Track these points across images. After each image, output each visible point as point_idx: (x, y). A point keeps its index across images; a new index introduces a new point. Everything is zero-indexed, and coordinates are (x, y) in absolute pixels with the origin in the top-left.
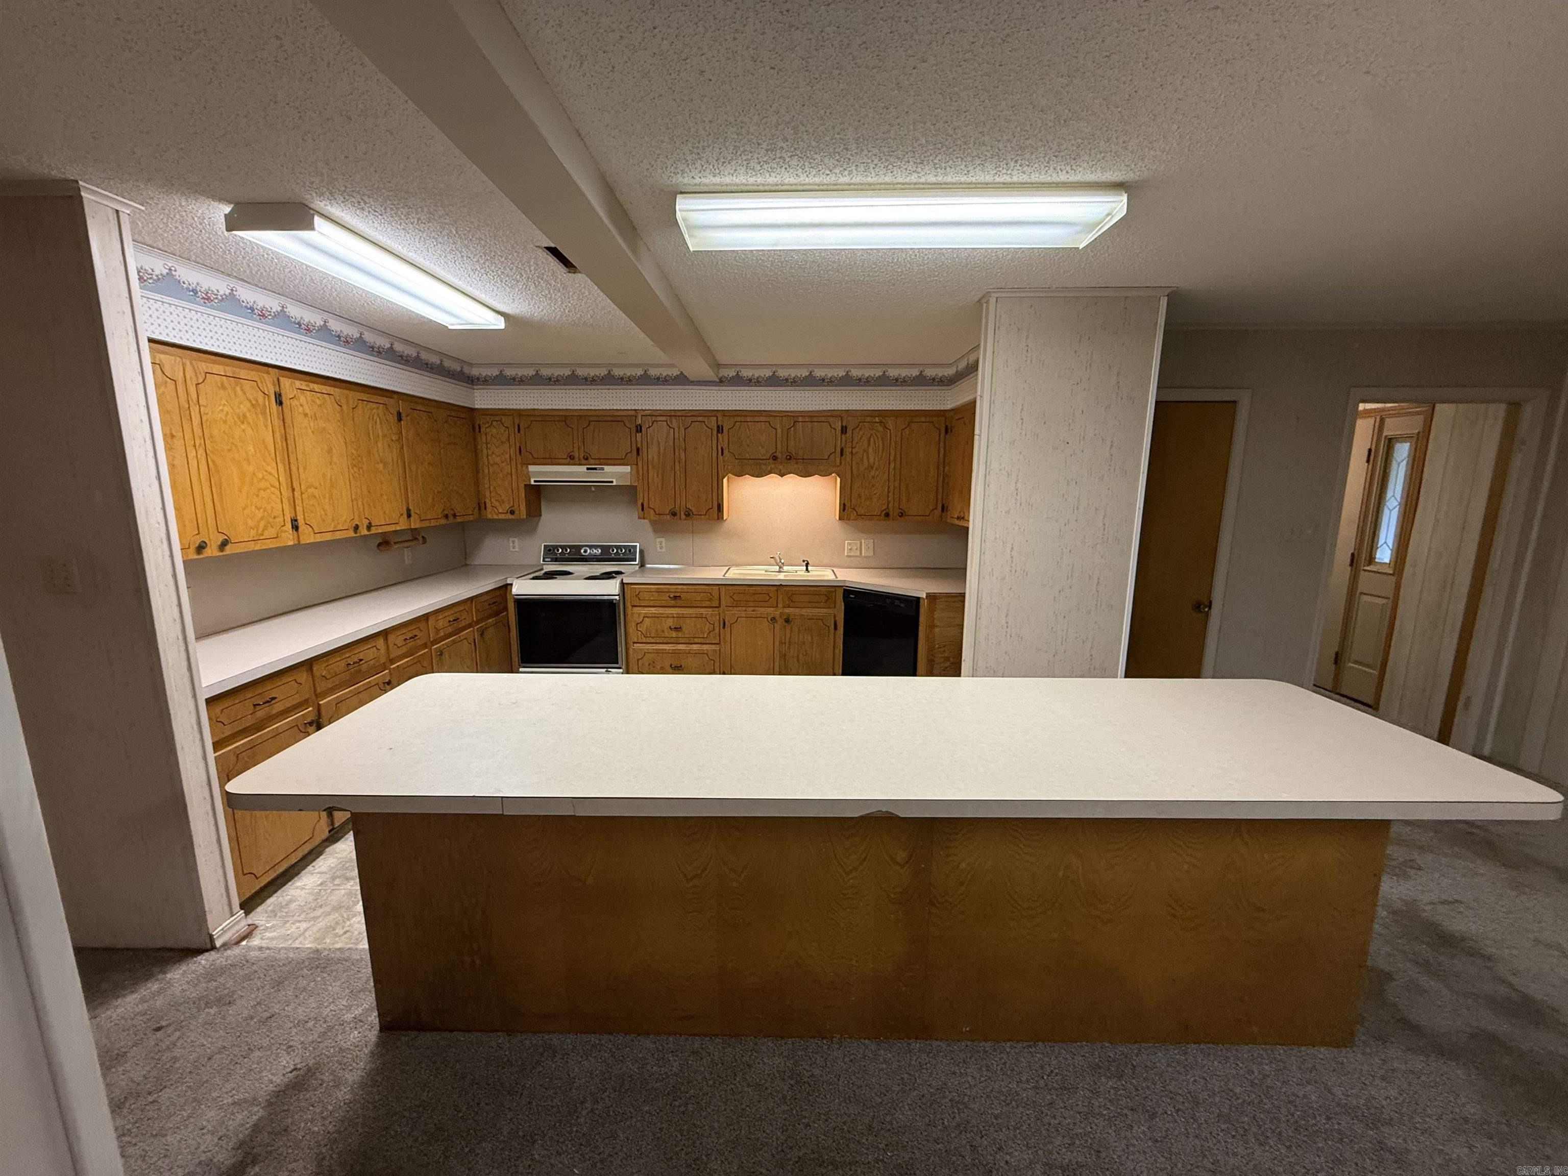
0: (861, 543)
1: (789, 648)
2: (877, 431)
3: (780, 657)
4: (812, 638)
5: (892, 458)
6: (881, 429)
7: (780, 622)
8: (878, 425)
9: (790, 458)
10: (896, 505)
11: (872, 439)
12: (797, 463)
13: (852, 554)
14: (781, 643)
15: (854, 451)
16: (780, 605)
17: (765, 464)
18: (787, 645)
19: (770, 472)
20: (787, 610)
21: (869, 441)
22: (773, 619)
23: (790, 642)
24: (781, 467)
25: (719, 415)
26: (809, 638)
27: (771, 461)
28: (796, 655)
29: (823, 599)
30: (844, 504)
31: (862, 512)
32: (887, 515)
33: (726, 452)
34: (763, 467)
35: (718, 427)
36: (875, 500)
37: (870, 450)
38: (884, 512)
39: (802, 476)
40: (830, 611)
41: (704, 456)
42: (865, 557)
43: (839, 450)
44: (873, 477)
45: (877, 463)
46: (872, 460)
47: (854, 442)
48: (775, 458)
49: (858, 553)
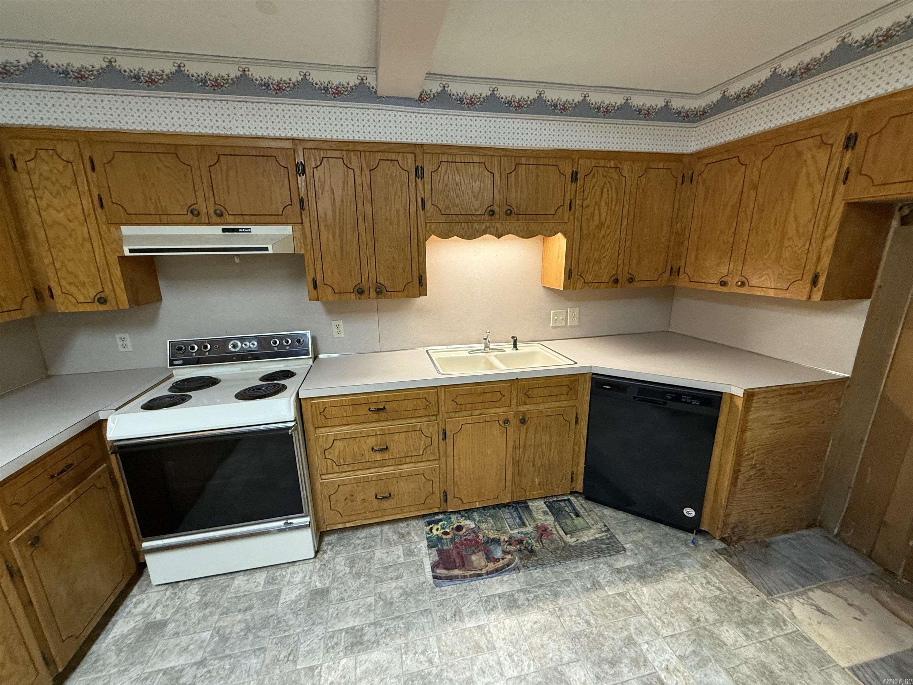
0: (567, 312)
1: (524, 453)
2: (611, 178)
3: (513, 464)
4: (550, 438)
5: (625, 213)
6: (615, 176)
7: (514, 422)
8: (613, 170)
9: (509, 213)
10: (626, 269)
11: (605, 190)
12: (518, 220)
13: (557, 325)
14: (515, 448)
15: (586, 203)
16: (514, 402)
17: (478, 222)
18: (521, 450)
19: (484, 232)
20: (522, 409)
21: (602, 191)
22: (506, 422)
23: (524, 446)
24: (498, 225)
25: (418, 151)
26: (547, 438)
27: (487, 217)
28: (531, 459)
29: (565, 390)
30: (570, 270)
31: (590, 278)
32: (616, 281)
33: (428, 205)
34: (476, 225)
35: (417, 168)
36: (604, 264)
37: (603, 203)
38: (613, 278)
39: (523, 237)
40: (571, 403)
41: (398, 211)
42: (570, 327)
43: (567, 202)
44: (604, 237)
45: (608, 218)
46: (603, 216)
47: (586, 193)
48: (492, 213)
49: (563, 324)
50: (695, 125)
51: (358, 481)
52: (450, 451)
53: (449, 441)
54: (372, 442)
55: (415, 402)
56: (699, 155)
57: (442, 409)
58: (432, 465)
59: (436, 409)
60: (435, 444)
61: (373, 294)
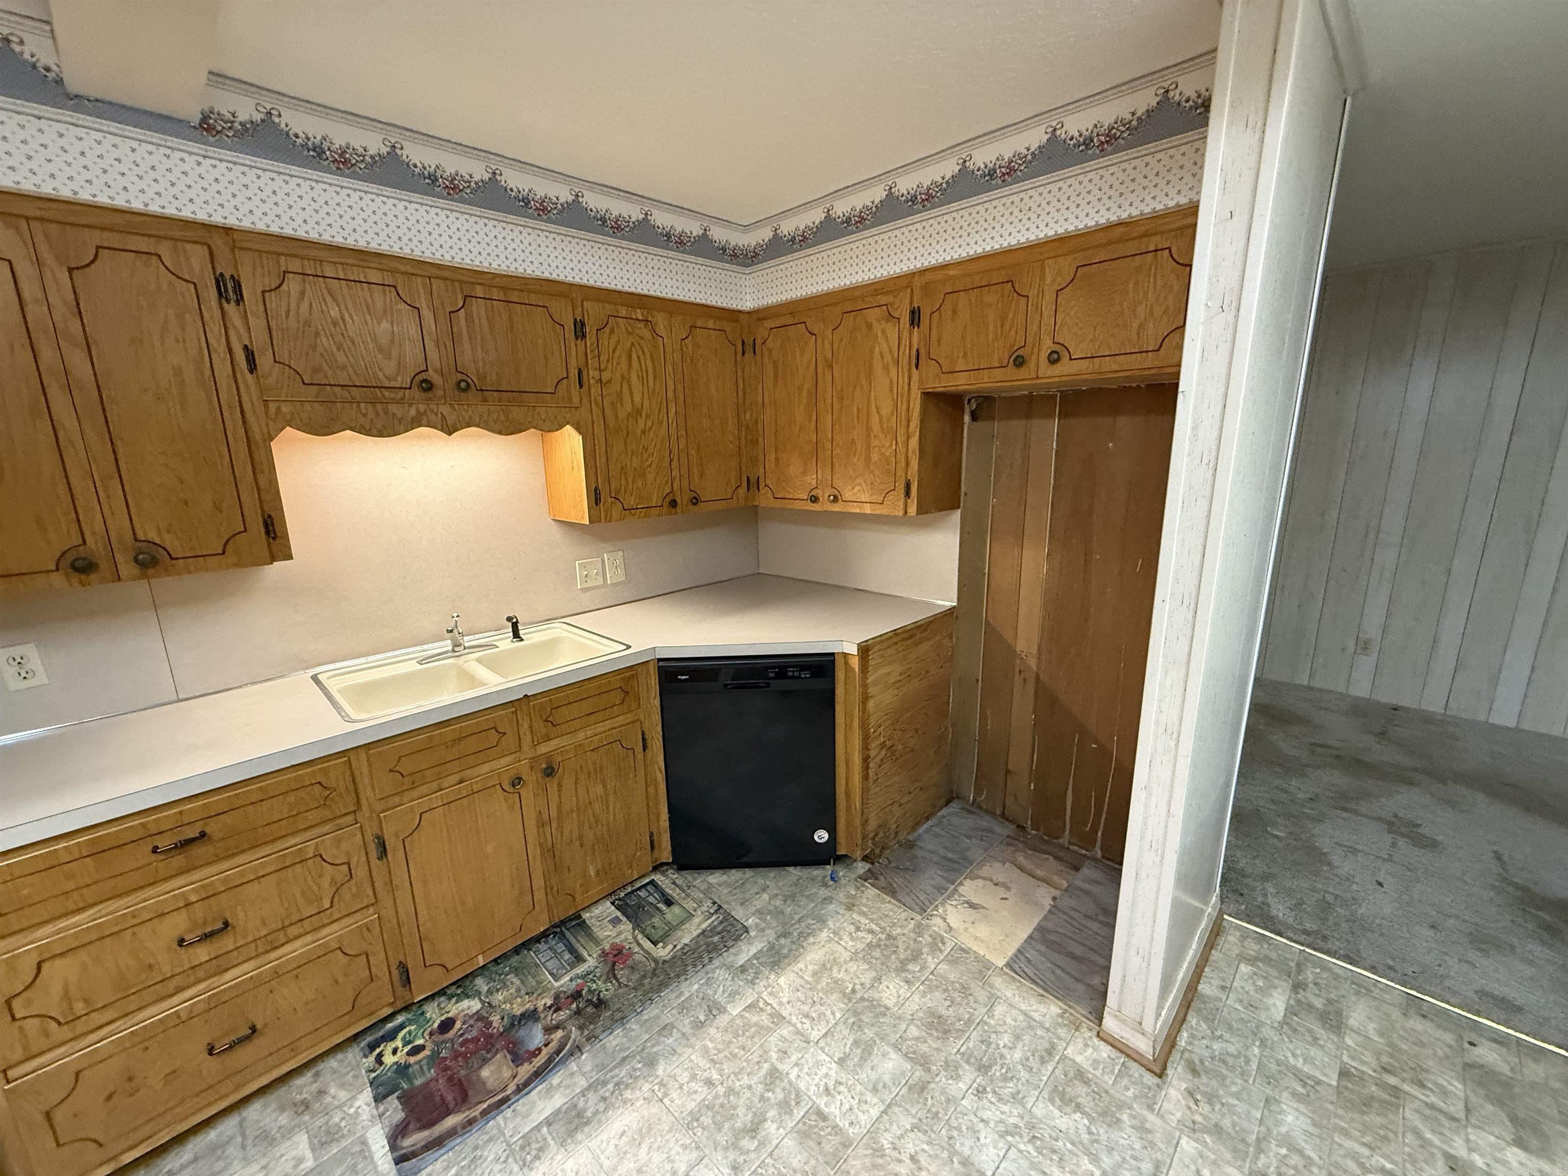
0: (603, 561)
1: (560, 827)
2: (641, 338)
3: (543, 855)
4: (605, 786)
5: (670, 394)
6: (647, 334)
7: (531, 778)
8: (641, 325)
9: (463, 387)
10: (685, 483)
11: (634, 356)
12: (485, 400)
13: (590, 584)
14: (541, 824)
15: (606, 376)
16: (527, 740)
17: (400, 402)
18: (554, 825)
19: (416, 423)
20: (543, 749)
21: (630, 356)
22: (517, 781)
23: (559, 817)
24: (444, 409)
25: (218, 243)
26: (599, 789)
27: (416, 393)
28: (576, 834)
29: (618, 696)
30: (596, 489)
31: (631, 501)
32: (673, 504)
33: (264, 361)
34: (393, 408)
35: (219, 281)
36: (650, 477)
37: (634, 377)
38: (668, 499)
39: (500, 433)
40: (630, 717)
42: (612, 585)
43: (574, 373)
44: (643, 432)
45: (646, 403)
46: (637, 398)
47: (604, 358)
48: (427, 386)
49: (600, 581)
50: (747, 270)
51: (143, 1038)
52: (400, 877)
53: (396, 855)
54: (177, 924)
55: (292, 798)
56: (760, 315)
57: (367, 794)
58: (360, 920)
59: (350, 800)
60: (361, 873)
61: (126, 568)
